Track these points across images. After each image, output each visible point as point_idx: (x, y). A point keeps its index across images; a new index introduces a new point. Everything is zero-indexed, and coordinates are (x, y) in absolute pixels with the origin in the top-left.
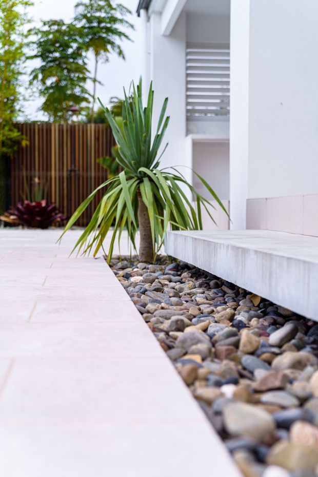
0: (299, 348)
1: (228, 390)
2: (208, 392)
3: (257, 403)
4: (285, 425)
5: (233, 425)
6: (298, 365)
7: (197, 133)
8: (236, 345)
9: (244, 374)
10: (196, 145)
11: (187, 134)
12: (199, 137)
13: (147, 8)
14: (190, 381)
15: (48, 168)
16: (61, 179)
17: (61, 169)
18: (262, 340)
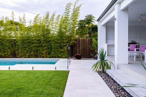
0: (122, 90)
1: (116, 93)
2: (115, 94)
3: (118, 94)
4: (120, 96)
5: (117, 96)
6: (122, 91)
7: (108, 43)
8: (117, 89)
9: (117, 92)
10: (108, 45)
11: (106, 43)
12: (108, 44)
13: (99, 21)
14: (113, 93)
15: (79, 47)
16: (82, 49)
17: (82, 47)
18: (119, 89)
